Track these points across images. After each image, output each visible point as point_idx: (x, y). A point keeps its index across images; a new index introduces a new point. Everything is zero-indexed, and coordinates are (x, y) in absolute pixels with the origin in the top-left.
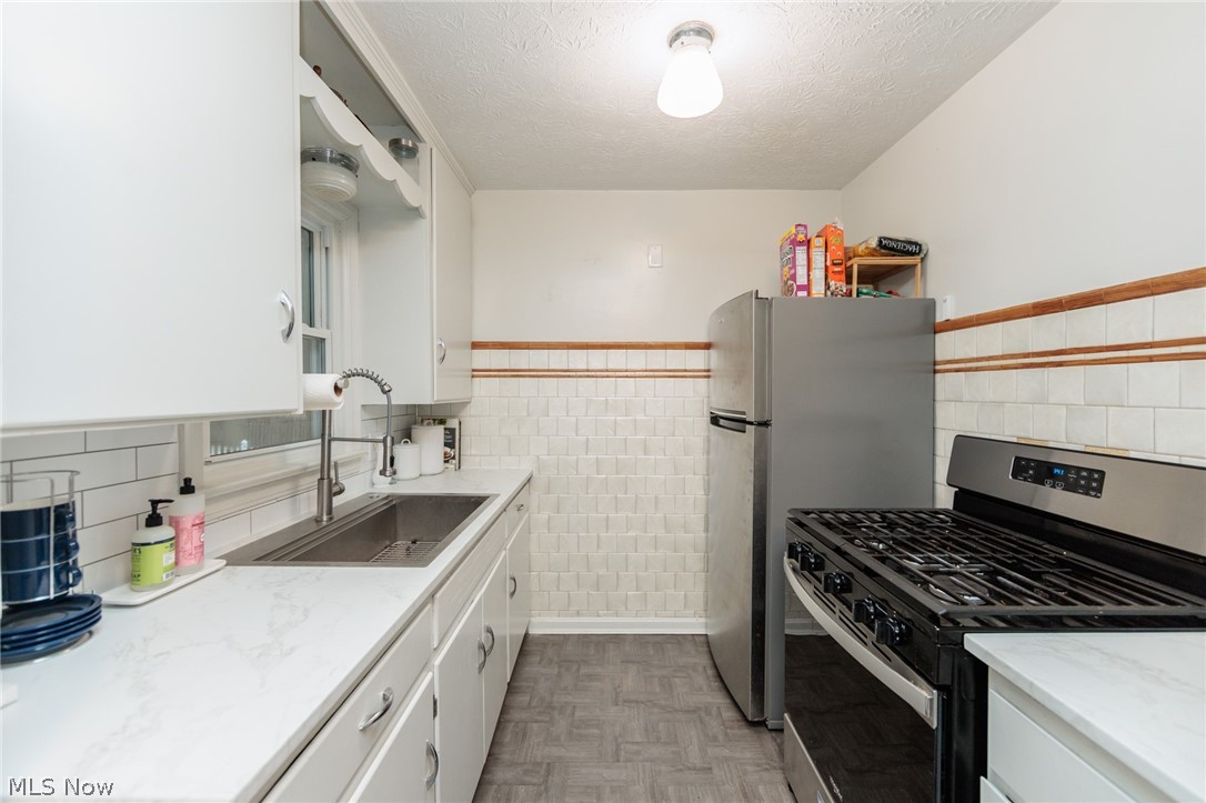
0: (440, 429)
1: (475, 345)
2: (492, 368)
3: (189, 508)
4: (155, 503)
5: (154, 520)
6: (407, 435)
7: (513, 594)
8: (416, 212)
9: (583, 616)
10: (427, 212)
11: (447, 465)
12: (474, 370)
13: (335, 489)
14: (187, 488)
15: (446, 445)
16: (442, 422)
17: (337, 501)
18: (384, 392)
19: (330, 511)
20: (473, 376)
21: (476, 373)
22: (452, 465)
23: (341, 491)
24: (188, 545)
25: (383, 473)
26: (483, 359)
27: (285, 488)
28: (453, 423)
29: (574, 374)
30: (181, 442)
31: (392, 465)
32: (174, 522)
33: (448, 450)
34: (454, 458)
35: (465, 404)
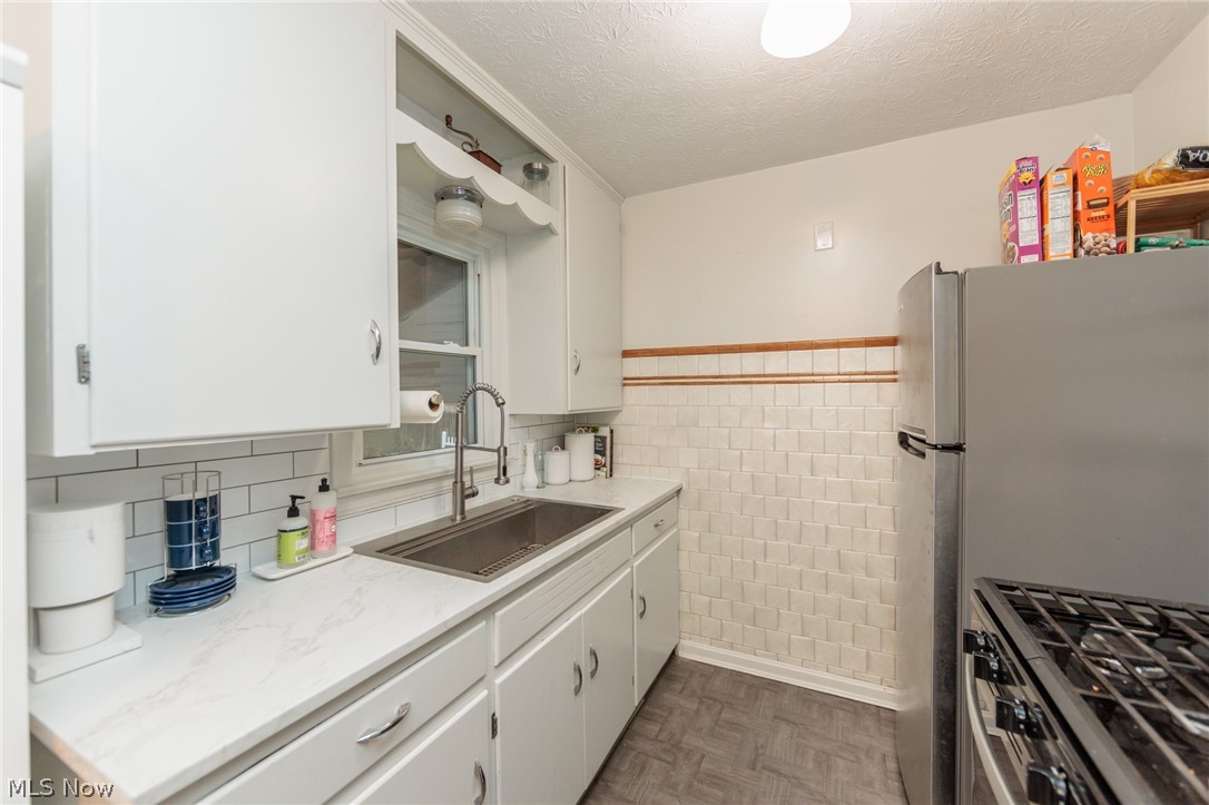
0: (589, 438)
1: (626, 354)
2: (642, 376)
3: (325, 503)
4: (294, 498)
5: (293, 512)
7: (642, 614)
8: (547, 230)
9: (738, 650)
10: (558, 227)
11: (598, 472)
12: (625, 379)
13: (467, 492)
14: (324, 487)
15: (596, 452)
16: (595, 430)
17: (470, 504)
18: (499, 405)
19: (463, 512)
20: (625, 385)
21: (627, 381)
22: (603, 473)
23: (474, 494)
24: (324, 529)
25: (497, 481)
26: (635, 367)
27: (430, 487)
28: (604, 432)
29: (726, 380)
30: (331, 448)
31: (505, 474)
32: (313, 515)
33: (599, 457)
34: (604, 466)
35: (616, 412)
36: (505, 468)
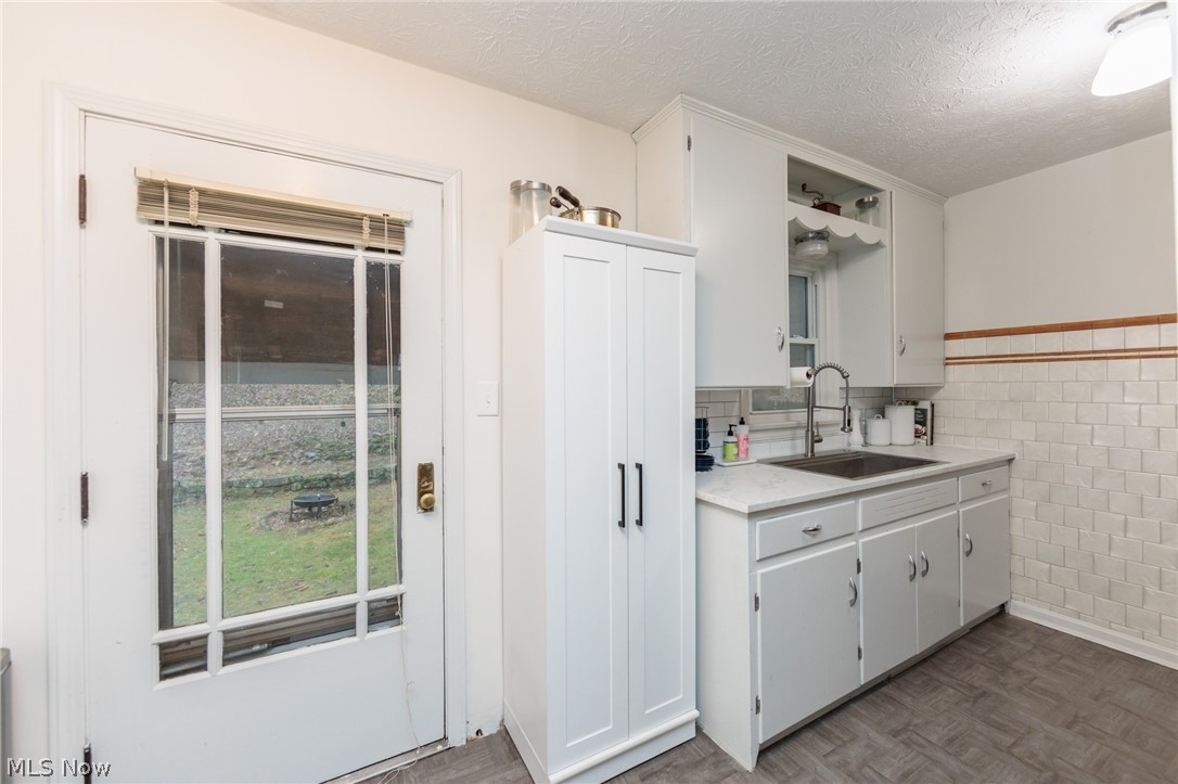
0: (910, 410)
1: (948, 337)
2: (967, 355)
3: (742, 431)
4: (731, 426)
5: (730, 433)
6: (882, 413)
7: (968, 553)
8: (878, 245)
10: (886, 242)
11: (918, 440)
12: (947, 359)
13: (816, 438)
14: (742, 422)
15: (916, 422)
16: (915, 403)
17: (819, 448)
18: (844, 377)
19: (812, 451)
20: (947, 364)
21: (949, 361)
22: (923, 441)
23: (820, 441)
24: (743, 445)
25: (843, 429)
26: (957, 348)
27: (788, 433)
28: (925, 405)
29: (1073, 356)
30: (740, 402)
31: (849, 425)
32: (737, 436)
33: (919, 427)
34: (925, 434)
35: (937, 388)
36: (849, 421)
